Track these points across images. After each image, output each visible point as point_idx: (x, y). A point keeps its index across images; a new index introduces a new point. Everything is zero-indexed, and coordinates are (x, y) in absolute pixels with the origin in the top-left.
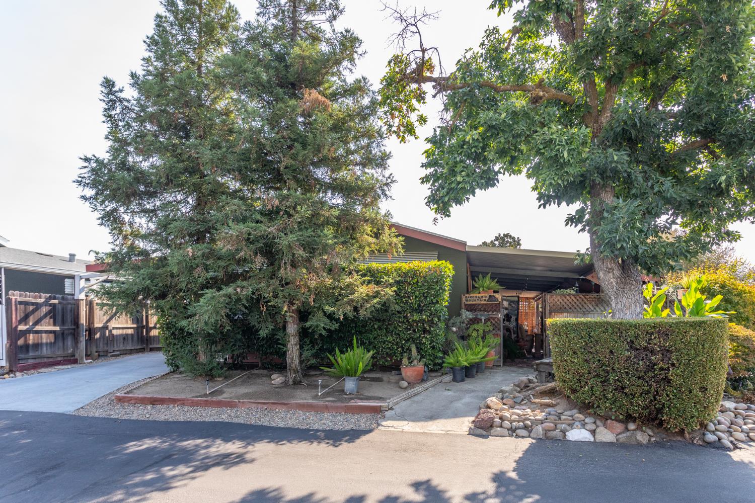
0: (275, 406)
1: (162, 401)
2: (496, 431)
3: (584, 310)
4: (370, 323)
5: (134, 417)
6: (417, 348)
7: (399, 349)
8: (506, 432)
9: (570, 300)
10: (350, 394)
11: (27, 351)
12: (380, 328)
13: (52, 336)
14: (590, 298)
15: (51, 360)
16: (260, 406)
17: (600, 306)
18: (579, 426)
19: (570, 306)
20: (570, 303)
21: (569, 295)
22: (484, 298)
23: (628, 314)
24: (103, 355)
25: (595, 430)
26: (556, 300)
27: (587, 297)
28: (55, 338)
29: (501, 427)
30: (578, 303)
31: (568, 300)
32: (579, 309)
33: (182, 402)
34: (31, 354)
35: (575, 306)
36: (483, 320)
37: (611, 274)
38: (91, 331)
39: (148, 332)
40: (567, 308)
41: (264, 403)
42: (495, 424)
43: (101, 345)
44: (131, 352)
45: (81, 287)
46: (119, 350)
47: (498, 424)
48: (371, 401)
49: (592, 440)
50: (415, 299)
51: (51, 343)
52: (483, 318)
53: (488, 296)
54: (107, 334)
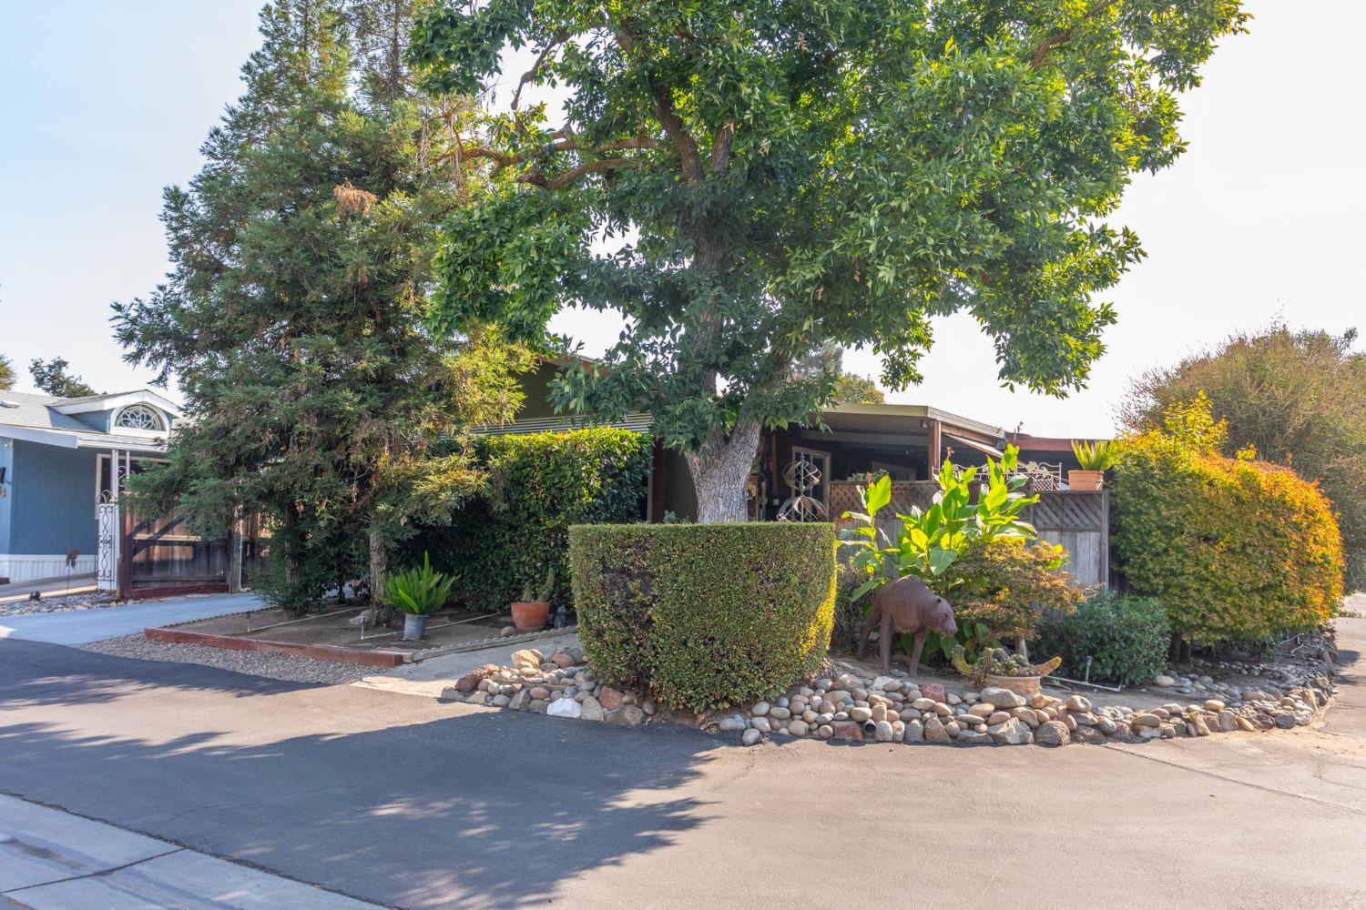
0: (292, 650)
5: (157, 657)
8: (483, 698)
11: (150, 571)
13: (189, 549)
15: (187, 585)
18: (568, 694)
25: (583, 701)
26: (842, 494)
28: (195, 553)
34: (156, 575)
38: (253, 544)
47: (484, 686)
49: (577, 716)
51: (187, 561)
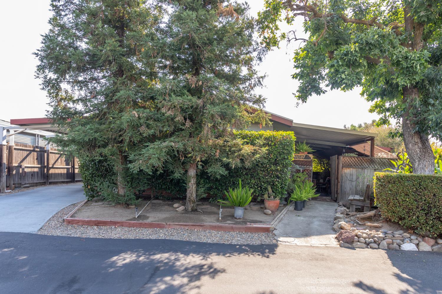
0: (194, 227)
1: (105, 223)
2: (357, 245)
3: (362, 167)
4: (241, 170)
6: (272, 188)
7: (259, 188)
8: (365, 245)
9: (355, 160)
10: (239, 219)
12: (246, 174)
14: (366, 159)
16: (183, 227)
17: (372, 164)
18: (409, 241)
19: (354, 164)
20: (354, 162)
21: (354, 157)
22: (302, 157)
23: (427, 171)
24: (18, 186)
25: (418, 244)
26: (346, 160)
27: (364, 159)
29: (358, 241)
30: (359, 162)
31: (353, 160)
32: (359, 166)
33: (121, 224)
35: (357, 164)
36: (301, 171)
37: (417, 146)
38: (10, 169)
39: (48, 171)
40: (353, 165)
41: (186, 225)
42: (355, 240)
43: (17, 179)
44: (36, 185)
45: (4, 136)
46: (29, 184)
47: (357, 240)
48: (257, 224)
49: (417, 250)
50: (274, 156)
52: (301, 169)
53: (305, 155)
54: (21, 171)
